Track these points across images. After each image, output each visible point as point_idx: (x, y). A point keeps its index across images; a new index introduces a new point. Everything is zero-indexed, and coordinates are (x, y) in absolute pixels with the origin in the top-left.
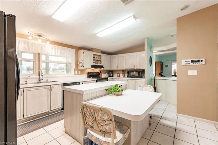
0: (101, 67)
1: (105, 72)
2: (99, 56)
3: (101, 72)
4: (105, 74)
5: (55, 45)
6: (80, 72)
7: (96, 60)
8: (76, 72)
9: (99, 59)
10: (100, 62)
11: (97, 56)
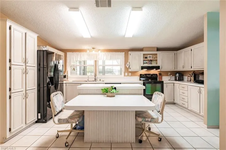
0: (158, 68)
1: (169, 73)
2: (153, 55)
3: (160, 74)
4: (170, 77)
5: (106, 53)
6: (130, 74)
7: (148, 60)
8: (126, 74)
9: (154, 58)
10: (156, 62)
11: (151, 56)
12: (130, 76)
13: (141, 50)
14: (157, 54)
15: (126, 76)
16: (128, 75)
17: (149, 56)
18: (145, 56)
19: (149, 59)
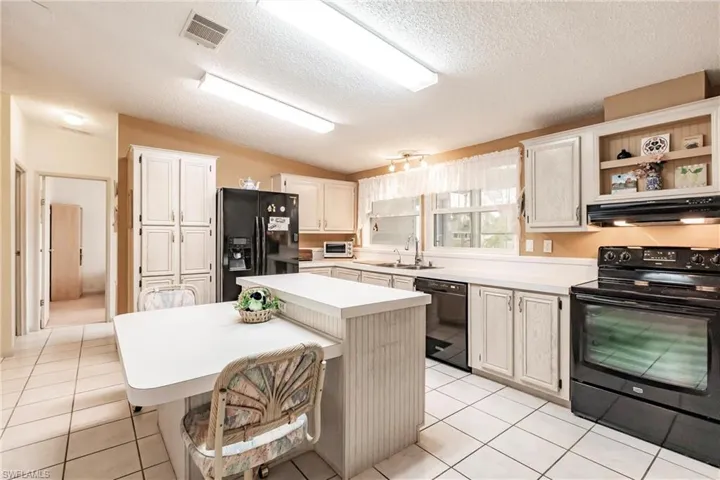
2: (681, 131)
6: (547, 244)
7: (640, 166)
8: (529, 245)
9: (694, 146)
10: (703, 175)
11: (666, 137)
12: (548, 255)
13: (591, 116)
14: (707, 119)
15: (529, 254)
16: (538, 251)
17: (644, 140)
18: (617, 147)
19: (645, 157)
